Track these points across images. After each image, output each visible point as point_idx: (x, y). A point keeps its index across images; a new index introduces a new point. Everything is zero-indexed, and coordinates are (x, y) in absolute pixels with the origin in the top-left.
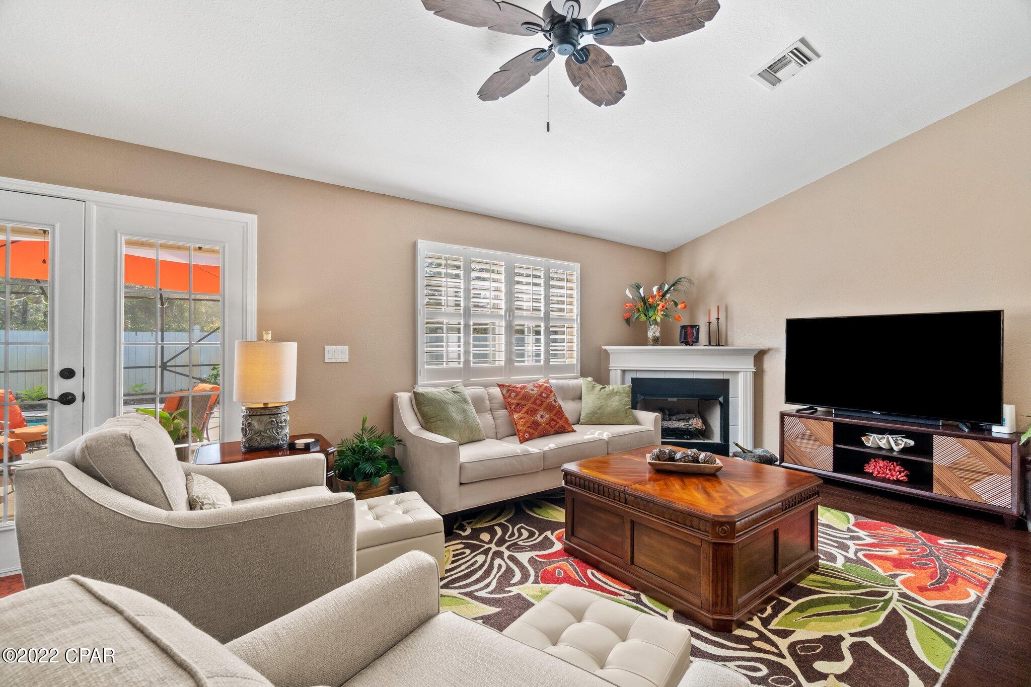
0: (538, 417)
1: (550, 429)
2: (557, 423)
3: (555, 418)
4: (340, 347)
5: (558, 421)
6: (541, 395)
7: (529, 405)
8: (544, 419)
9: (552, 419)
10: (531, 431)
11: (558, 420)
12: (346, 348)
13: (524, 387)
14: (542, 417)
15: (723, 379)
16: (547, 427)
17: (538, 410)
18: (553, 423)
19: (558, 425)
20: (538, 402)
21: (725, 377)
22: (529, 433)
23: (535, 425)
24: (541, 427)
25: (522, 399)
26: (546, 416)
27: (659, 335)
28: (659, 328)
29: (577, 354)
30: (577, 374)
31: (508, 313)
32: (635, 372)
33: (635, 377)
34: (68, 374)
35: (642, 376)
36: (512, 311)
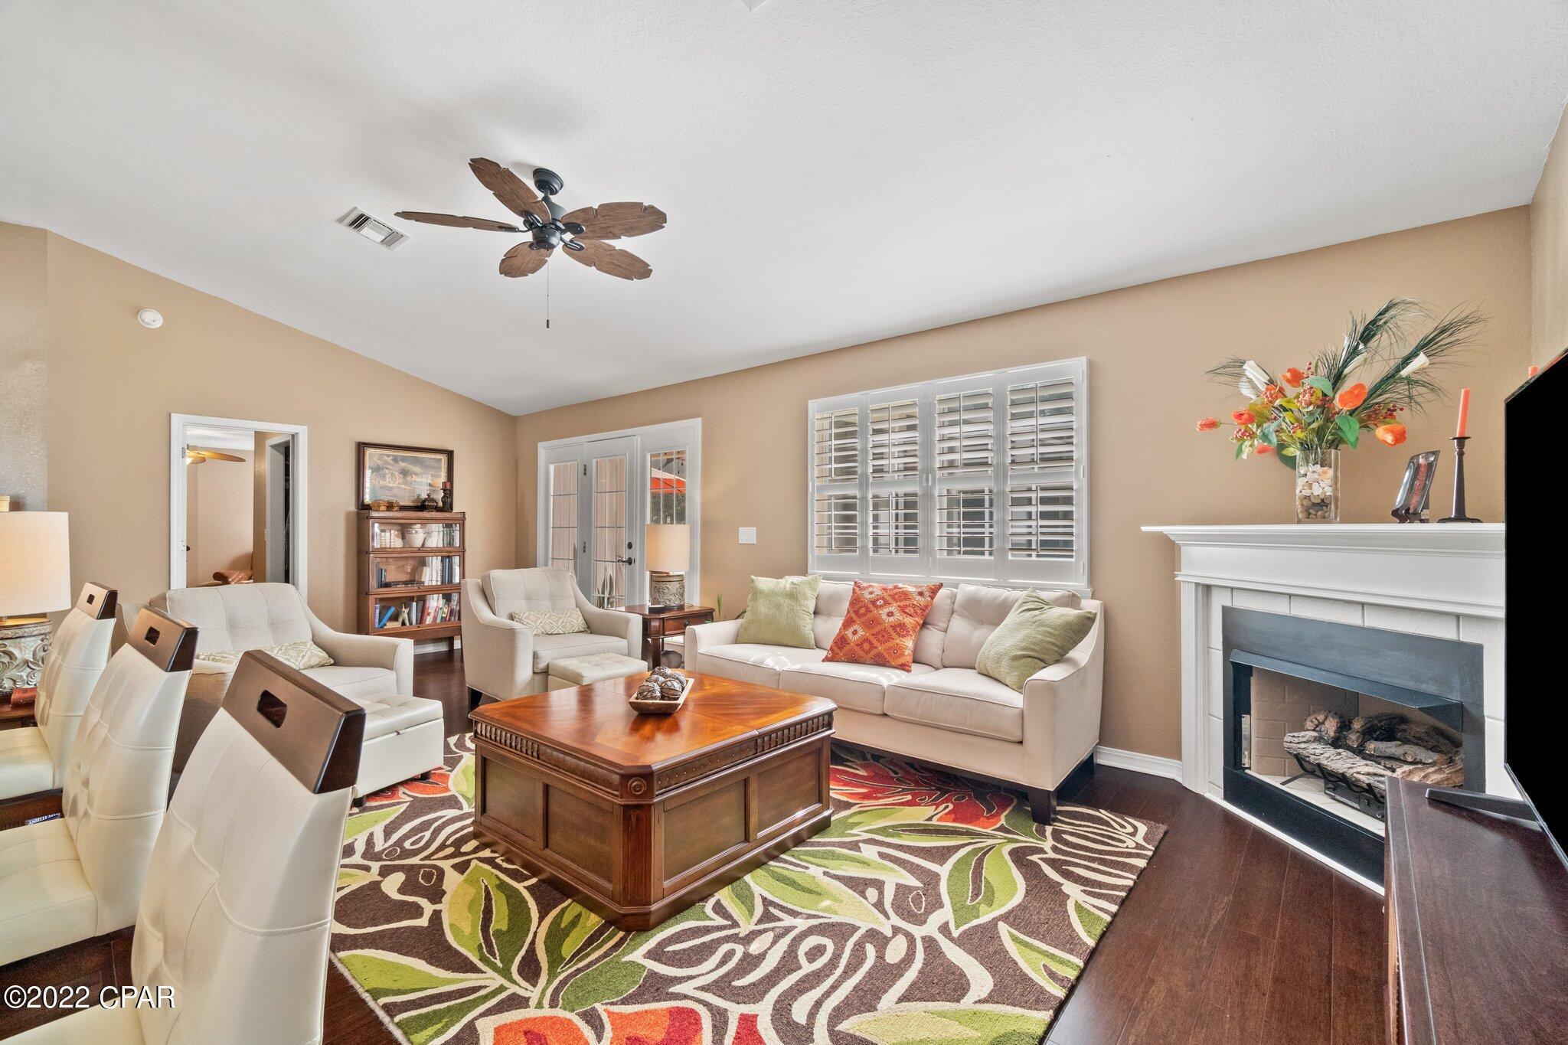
1: (862, 654)
2: (873, 647)
3: (872, 639)
4: (750, 529)
5: (875, 645)
6: (874, 602)
8: (856, 637)
9: (866, 640)
10: (836, 650)
11: (876, 643)
12: (754, 530)
14: (855, 633)
16: (857, 649)
17: (854, 621)
18: (866, 646)
20: (863, 610)
23: (842, 643)
24: (848, 647)
26: (861, 633)
27: (1329, 492)
28: (1330, 472)
29: (1081, 543)
30: (1078, 583)
31: (924, 475)
32: (1228, 593)
33: (1229, 605)
34: (630, 546)
35: (1242, 603)
36: (932, 471)
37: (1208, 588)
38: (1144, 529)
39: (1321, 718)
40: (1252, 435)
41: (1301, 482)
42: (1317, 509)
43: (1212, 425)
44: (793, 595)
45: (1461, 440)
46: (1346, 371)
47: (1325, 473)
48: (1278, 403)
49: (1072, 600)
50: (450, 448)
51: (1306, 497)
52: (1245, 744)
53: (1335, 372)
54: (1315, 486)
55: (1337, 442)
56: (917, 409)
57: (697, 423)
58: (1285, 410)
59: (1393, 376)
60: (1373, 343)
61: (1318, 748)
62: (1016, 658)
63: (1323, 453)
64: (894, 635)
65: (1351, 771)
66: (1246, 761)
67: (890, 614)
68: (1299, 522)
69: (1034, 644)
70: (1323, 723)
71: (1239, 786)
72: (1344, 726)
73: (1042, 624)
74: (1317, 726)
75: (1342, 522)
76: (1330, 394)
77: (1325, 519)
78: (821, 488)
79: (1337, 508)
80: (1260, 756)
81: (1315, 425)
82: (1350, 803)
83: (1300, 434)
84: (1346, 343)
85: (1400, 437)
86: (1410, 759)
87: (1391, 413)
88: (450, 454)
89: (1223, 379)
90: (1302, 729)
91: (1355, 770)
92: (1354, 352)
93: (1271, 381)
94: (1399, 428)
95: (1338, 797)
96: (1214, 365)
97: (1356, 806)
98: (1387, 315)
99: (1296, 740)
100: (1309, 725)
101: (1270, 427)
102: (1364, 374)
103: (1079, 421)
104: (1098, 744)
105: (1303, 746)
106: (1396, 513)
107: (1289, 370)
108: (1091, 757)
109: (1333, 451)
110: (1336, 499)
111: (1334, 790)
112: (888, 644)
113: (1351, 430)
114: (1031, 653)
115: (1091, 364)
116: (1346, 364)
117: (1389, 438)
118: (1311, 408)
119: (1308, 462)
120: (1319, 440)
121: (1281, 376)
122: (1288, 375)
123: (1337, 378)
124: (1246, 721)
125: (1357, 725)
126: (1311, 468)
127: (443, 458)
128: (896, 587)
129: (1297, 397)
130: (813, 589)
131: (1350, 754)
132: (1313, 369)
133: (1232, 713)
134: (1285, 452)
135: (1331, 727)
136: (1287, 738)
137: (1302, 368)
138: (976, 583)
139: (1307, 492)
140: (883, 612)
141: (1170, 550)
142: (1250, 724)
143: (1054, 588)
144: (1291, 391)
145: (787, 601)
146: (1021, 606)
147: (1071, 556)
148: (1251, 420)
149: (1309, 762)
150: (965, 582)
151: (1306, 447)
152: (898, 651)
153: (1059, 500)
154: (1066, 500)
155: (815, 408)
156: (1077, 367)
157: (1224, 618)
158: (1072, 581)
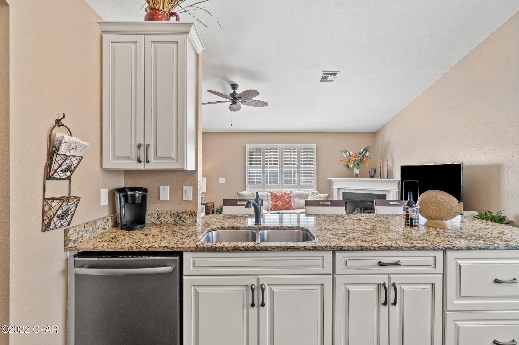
0: (278, 203)
3: (285, 204)
4: (223, 179)
6: (282, 196)
7: (276, 199)
8: (280, 204)
10: (275, 208)
11: (286, 205)
12: (225, 179)
13: (277, 193)
14: (279, 203)
15: (383, 194)
17: (279, 201)
19: (286, 207)
21: (384, 193)
22: (273, 208)
23: (276, 206)
24: (278, 207)
25: (274, 197)
27: (358, 173)
28: (359, 170)
29: (315, 181)
30: (315, 190)
31: (280, 166)
32: (343, 190)
33: (344, 192)
35: (346, 191)
37: (339, 189)
38: (328, 179)
42: (357, 176)
43: (341, 161)
45: (380, 167)
51: (355, 174)
64: (290, 203)
67: (287, 198)
68: (354, 178)
72: (361, 209)
75: (359, 178)
78: (249, 168)
79: (360, 175)
84: (362, 150)
85: (369, 165)
86: (371, 212)
92: (363, 152)
100: (356, 210)
103: (314, 157)
106: (369, 177)
107: (355, 153)
109: (359, 166)
112: (289, 205)
115: (317, 145)
125: (363, 209)
126: (356, 169)
128: (285, 192)
135: (359, 209)
140: (285, 198)
147: (313, 184)
150: (295, 190)
152: (291, 206)
153: (309, 173)
154: (311, 173)
155: (248, 147)
156: (314, 146)
157: (343, 194)
158: (313, 189)
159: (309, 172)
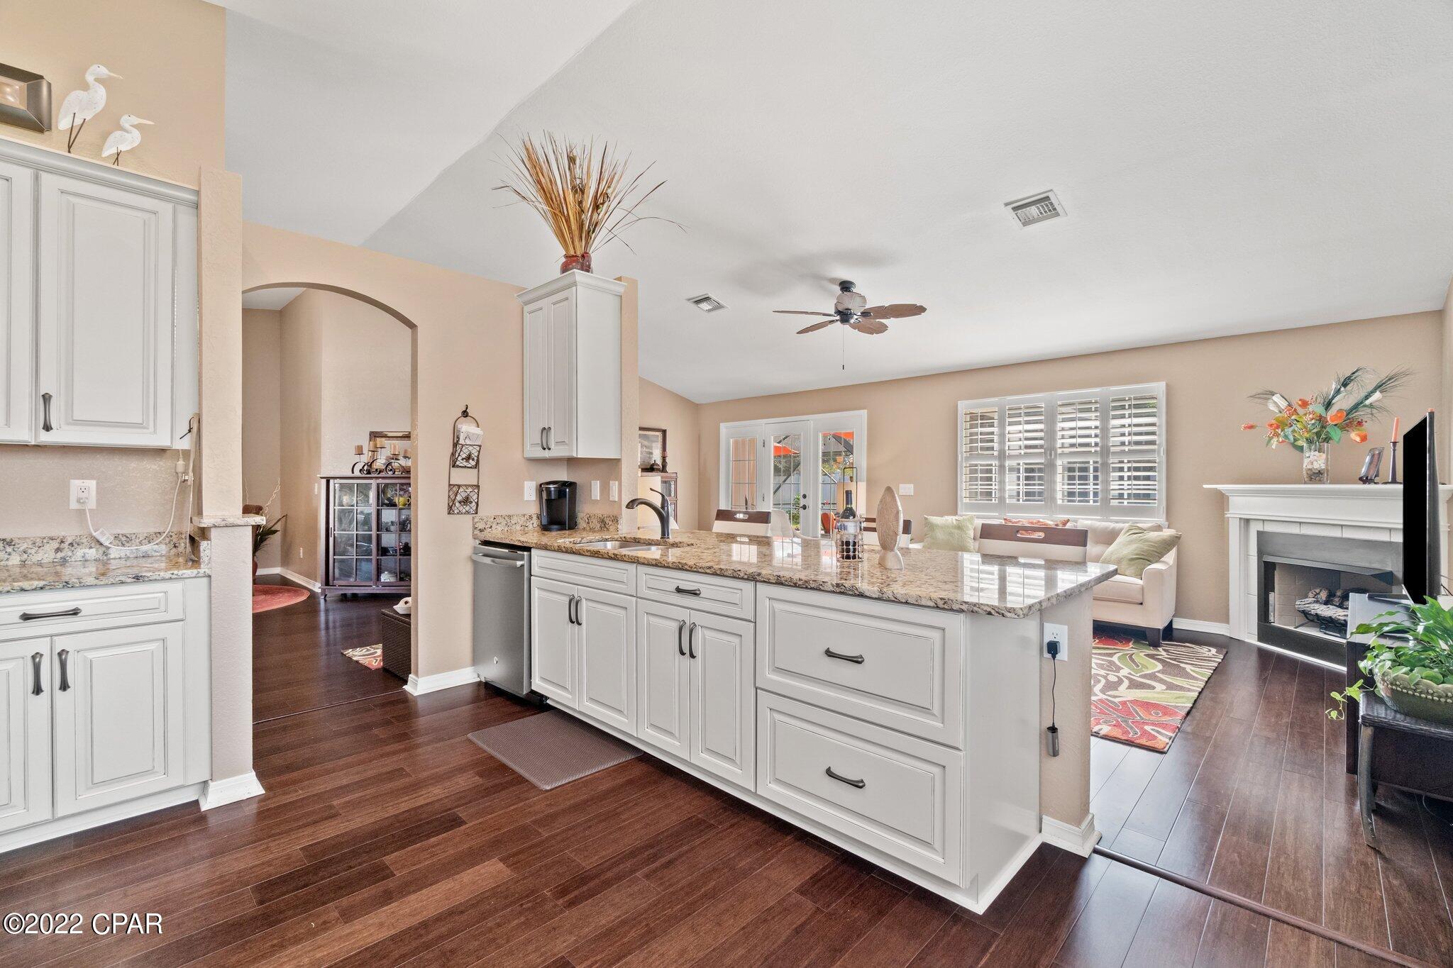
4: (908, 485)
12: (912, 485)
28: (1324, 456)
29: (1161, 495)
30: (1161, 519)
31: (1048, 452)
32: (1261, 523)
33: (1262, 530)
34: (805, 496)
35: (1269, 528)
36: (1055, 450)
37: (1247, 521)
38: (1205, 486)
39: (1318, 591)
40: (1278, 435)
41: (1306, 461)
42: (1316, 476)
43: (1251, 427)
44: (959, 527)
45: (1395, 443)
46: (1333, 401)
47: (1320, 456)
48: (1293, 417)
49: (1158, 528)
50: (664, 428)
51: (1309, 469)
52: (1271, 608)
53: (1327, 401)
54: (1315, 463)
55: (1327, 439)
56: (1043, 410)
57: (864, 413)
58: (1298, 421)
59: (1362, 403)
60: (1348, 387)
61: (1317, 606)
62: (1132, 560)
63: (1320, 445)
65: (1335, 615)
66: (1271, 619)
68: (1305, 483)
69: (1143, 551)
70: (1319, 594)
71: (1267, 631)
72: (1332, 592)
73: (1146, 541)
74: (1315, 595)
75: (1330, 483)
76: (1324, 415)
77: (1321, 482)
78: (967, 459)
79: (1328, 475)
80: (1281, 615)
81: (1315, 431)
82: (1335, 634)
83: (1307, 435)
84: (1334, 386)
85: (1364, 439)
87: (1360, 423)
88: (664, 432)
89: (1259, 400)
90: (1306, 597)
91: (1337, 614)
92: (1338, 392)
93: (1290, 405)
94: (1363, 433)
95: (1327, 632)
96: (1253, 393)
97: (1338, 635)
98: (1356, 374)
99: (1303, 603)
100: (1310, 595)
101: (1288, 430)
102: (1343, 402)
103: (1160, 420)
104: (1174, 616)
105: (1307, 606)
106: (1361, 479)
107: (1300, 400)
108: (1171, 623)
109: (1326, 444)
110: (1328, 471)
111: (1326, 629)
113: (1336, 434)
114: (1142, 557)
115: (1167, 386)
116: (1333, 397)
117: (1358, 439)
118: (1313, 421)
119: (1310, 450)
120: (1317, 438)
121: (1296, 402)
122: (1300, 402)
123: (1328, 405)
124: (1271, 596)
125: (1338, 592)
126: (1312, 453)
127: (659, 434)
128: (1039, 522)
129: (1305, 415)
130: (972, 524)
131: (1335, 607)
132: (1314, 399)
133: (1263, 590)
134: (1296, 443)
135: (1324, 595)
136: (1298, 603)
137: (1308, 399)
138: (1091, 519)
139: (1310, 467)
141: (1221, 501)
142: (1273, 598)
143: (1146, 522)
144: (1301, 411)
145: (956, 531)
146: (1128, 531)
147: (1155, 503)
148: (1278, 427)
149: (1311, 614)
150: (1083, 519)
151: (1310, 441)
153: (1146, 469)
154: (1150, 469)
155: (964, 406)
156: (1159, 388)
157: (1258, 537)
158: (1155, 518)
159: (1144, 467)
